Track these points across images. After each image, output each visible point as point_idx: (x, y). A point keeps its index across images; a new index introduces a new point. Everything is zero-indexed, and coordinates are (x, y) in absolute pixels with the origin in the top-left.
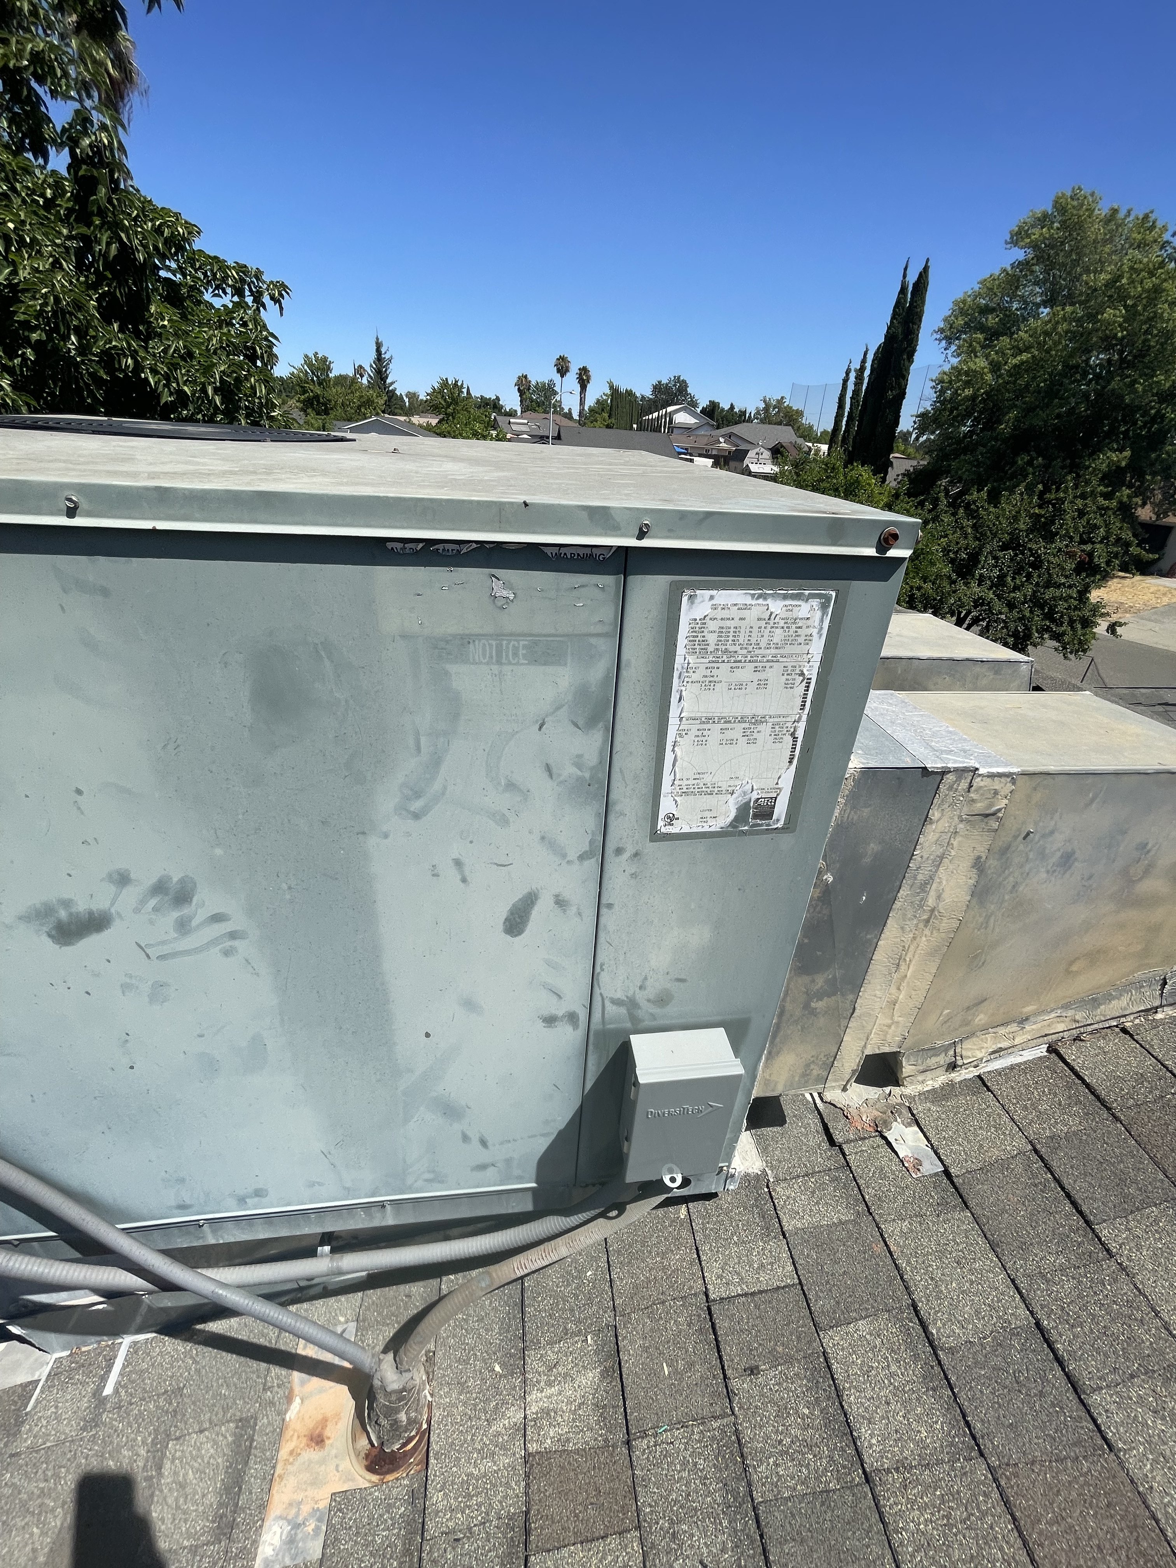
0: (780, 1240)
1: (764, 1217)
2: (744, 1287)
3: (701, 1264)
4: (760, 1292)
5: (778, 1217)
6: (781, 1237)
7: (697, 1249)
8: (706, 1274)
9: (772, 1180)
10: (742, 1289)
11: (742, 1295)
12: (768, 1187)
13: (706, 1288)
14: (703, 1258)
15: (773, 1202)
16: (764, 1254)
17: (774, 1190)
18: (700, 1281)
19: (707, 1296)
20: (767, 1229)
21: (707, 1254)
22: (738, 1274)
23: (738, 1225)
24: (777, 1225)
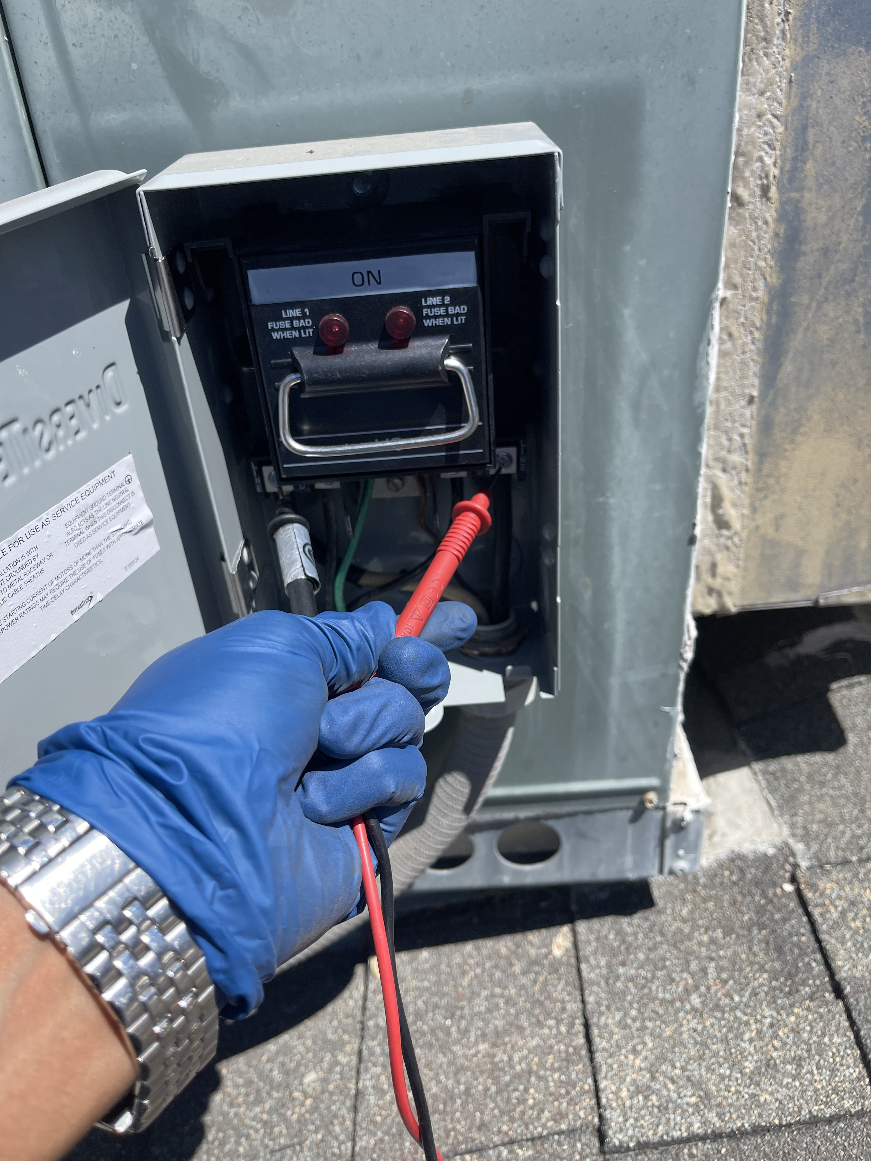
0: (826, 1003)
1: (779, 950)
2: (712, 1117)
3: (592, 1059)
4: (758, 1130)
5: (822, 950)
6: (829, 996)
7: (587, 1026)
8: (602, 1085)
9: (804, 864)
10: (705, 1123)
11: (703, 1138)
12: (793, 880)
13: (601, 1117)
14: (599, 1043)
15: (809, 915)
16: (775, 1036)
17: (814, 887)
18: (589, 1101)
19: (601, 1135)
20: (790, 976)
21: (611, 1034)
22: (697, 1085)
23: (704, 970)
24: (818, 968)
